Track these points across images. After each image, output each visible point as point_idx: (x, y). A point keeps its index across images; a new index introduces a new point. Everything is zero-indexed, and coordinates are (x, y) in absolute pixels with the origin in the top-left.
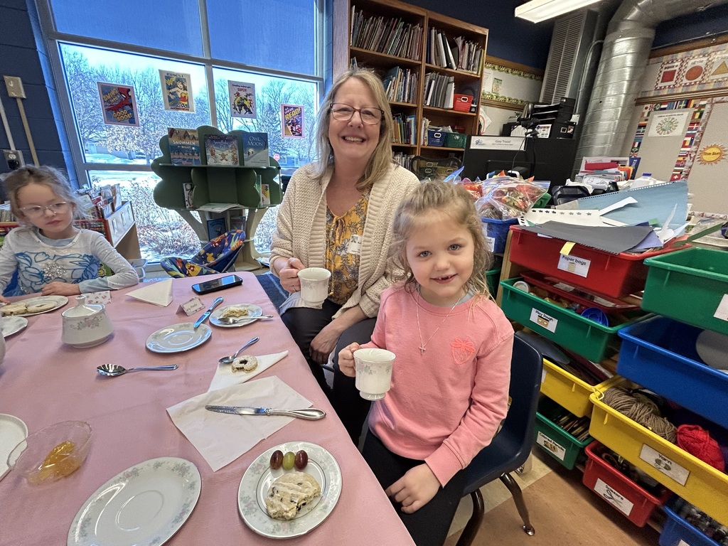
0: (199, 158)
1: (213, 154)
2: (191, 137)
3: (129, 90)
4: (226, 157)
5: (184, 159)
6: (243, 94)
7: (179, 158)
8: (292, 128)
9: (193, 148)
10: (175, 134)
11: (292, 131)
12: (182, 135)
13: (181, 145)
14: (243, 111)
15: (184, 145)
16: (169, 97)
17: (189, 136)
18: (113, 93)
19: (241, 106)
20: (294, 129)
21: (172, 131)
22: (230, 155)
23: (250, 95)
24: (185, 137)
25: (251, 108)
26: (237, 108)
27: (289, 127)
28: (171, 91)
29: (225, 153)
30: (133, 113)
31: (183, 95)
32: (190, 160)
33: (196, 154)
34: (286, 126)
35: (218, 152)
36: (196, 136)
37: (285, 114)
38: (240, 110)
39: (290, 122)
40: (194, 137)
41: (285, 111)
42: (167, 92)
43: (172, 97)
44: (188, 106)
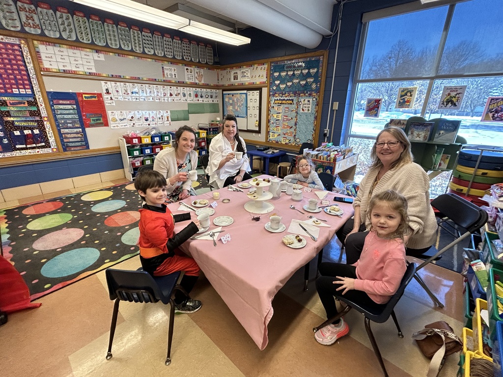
1: (412, 134)
3: (380, 100)
4: (420, 136)
6: (453, 94)
8: (494, 115)
10: (393, 122)
11: (493, 117)
14: (450, 104)
16: (400, 101)
17: (401, 123)
18: (372, 102)
19: (449, 102)
22: (423, 134)
23: (459, 94)
24: (398, 123)
25: (457, 103)
26: (445, 103)
27: (491, 115)
28: (402, 98)
29: (420, 133)
30: (378, 111)
31: (408, 100)
34: (487, 114)
35: (416, 133)
36: (405, 123)
37: (490, 105)
38: (447, 105)
39: (493, 110)
40: (404, 124)
41: (491, 102)
42: (399, 98)
43: (401, 101)
44: (409, 105)
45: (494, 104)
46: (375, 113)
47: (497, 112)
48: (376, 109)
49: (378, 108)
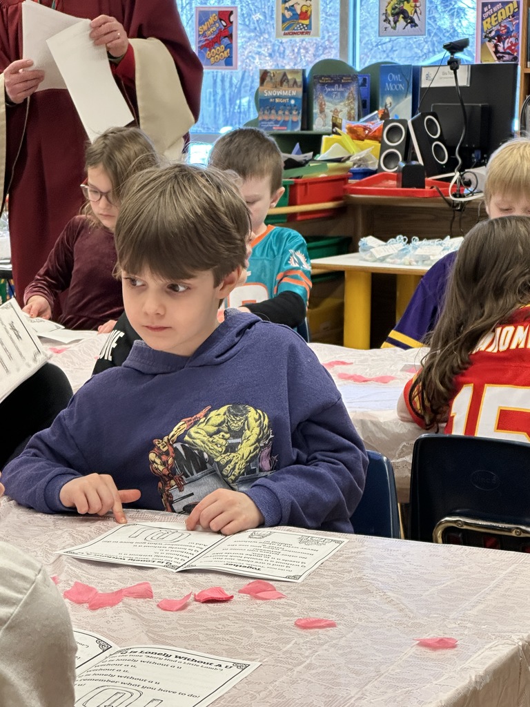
0: (300, 118)
1: (322, 111)
2: (291, 83)
3: (231, 13)
5: (277, 122)
7: (270, 120)
8: (496, 46)
9: (293, 102)
10: (268, 79)
11: (496, 52)
12: (278, 79)
13: (274, 98)
14: (401, 22)
15: (279, 97)
16: (283, 15)
17: (288, 81)
18: (211, 21)
19: (398, 14)
20: (501, 49)
21: (264, 75)
22: (345, 110)
24: (281, 83)
25: (415, 17)
26: (391, 18)
27: (490, 46)
28: (287, 5)
29: (339, 107)
30: (231, 48)
31: (304, 9)
32: (285, 123)
33: (294, 112)
34: (483, 43)
35: (329, 107)
36: (299, 79)
37: (483, 19)
38: (395, 23)
39: (493, 34)
40: (295, 82)
41: (483, 12)
42: (281, 6)
43: (288, 14)
44: (309, 26)
45: (490, 16)
46: (226, 54)
47: (500, 38)
48: (226, 41)
49: (230, 37)
